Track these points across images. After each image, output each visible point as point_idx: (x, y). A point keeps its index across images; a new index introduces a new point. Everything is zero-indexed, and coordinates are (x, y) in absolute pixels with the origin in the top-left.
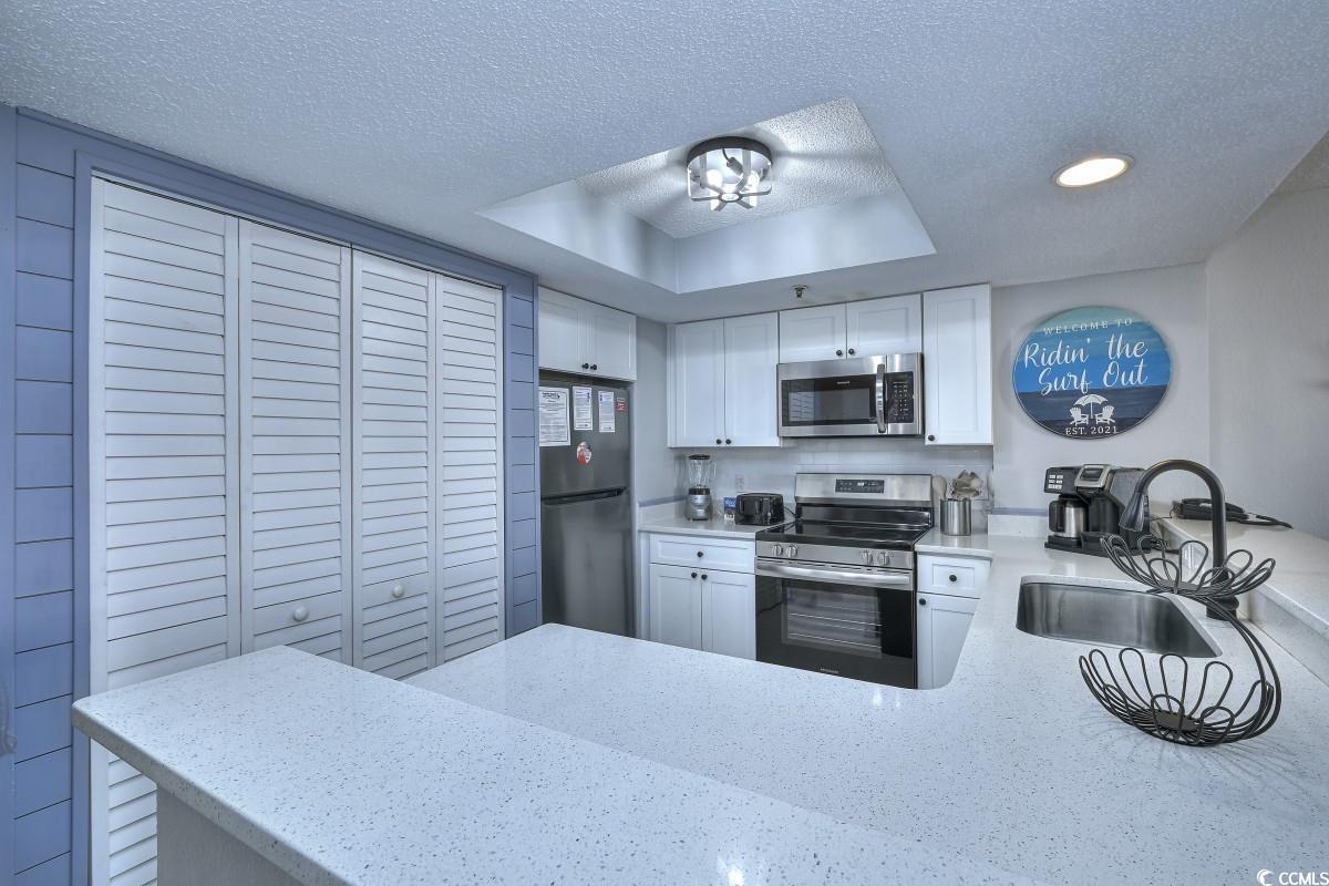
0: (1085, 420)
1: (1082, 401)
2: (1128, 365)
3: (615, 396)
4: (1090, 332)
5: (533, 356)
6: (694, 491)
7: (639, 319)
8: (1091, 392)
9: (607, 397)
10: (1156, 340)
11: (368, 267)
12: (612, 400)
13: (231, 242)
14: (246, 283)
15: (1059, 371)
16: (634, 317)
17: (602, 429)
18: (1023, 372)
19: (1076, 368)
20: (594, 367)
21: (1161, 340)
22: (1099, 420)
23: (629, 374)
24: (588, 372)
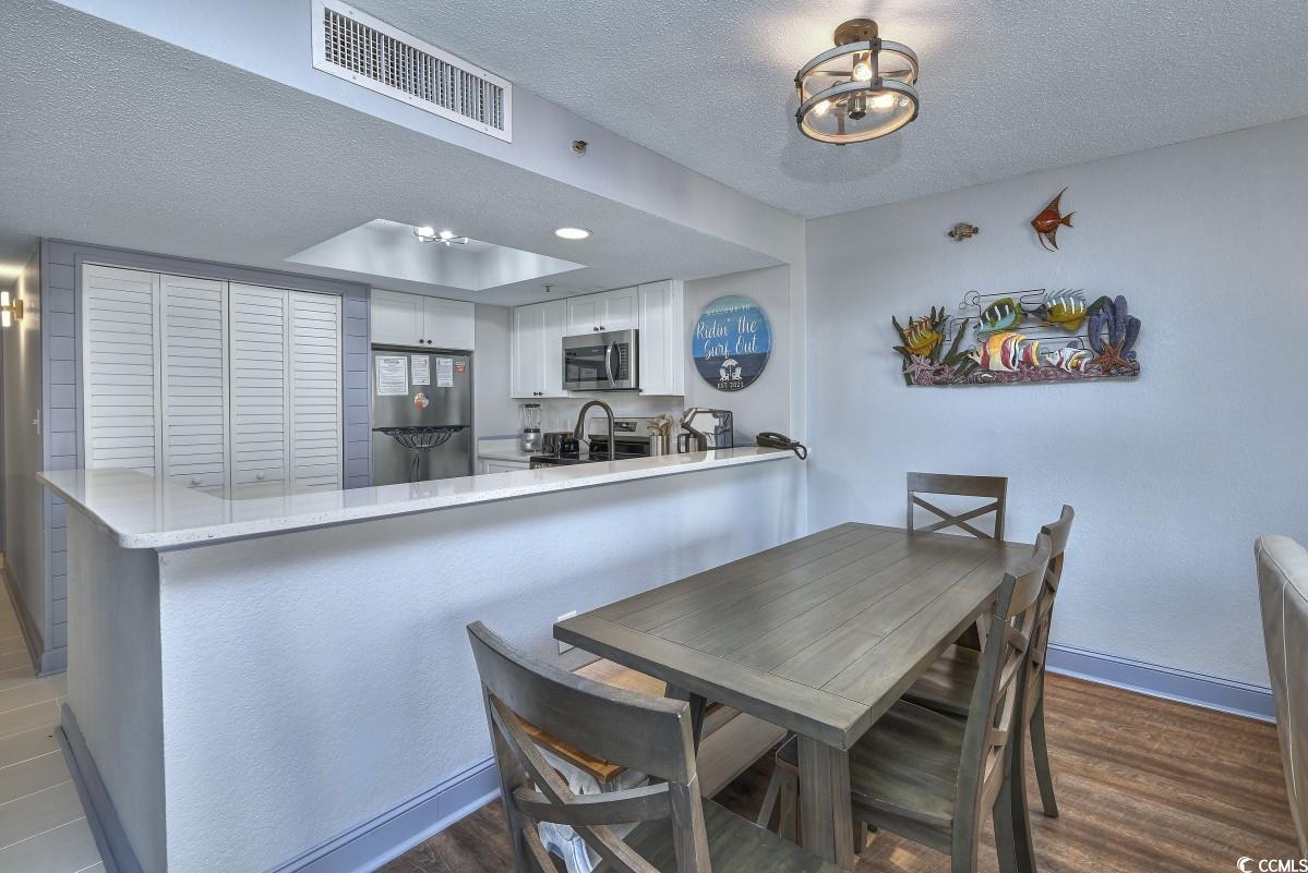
0: (727, 378)
1: (726, 364)
2: (747, 337)
3: (454, 362)
4: (729, 314)
5: (368, 336)
6: (528, 431)
7: (476, 304)
8: (730, 357)
9: (445, 363)
10: (760, 320)
11: (239, 292)
12: (451, 364)
13: (156, 287)
14: (164, 308)
15: (714, 342)
16: (473, 305)
17: (440, 383)
18: (696, 343)
19: (722, 340)
20: (430, 342)
21: (764, 321)
22: (734, 378)
23: (470, 346)
24: (426, 345)
